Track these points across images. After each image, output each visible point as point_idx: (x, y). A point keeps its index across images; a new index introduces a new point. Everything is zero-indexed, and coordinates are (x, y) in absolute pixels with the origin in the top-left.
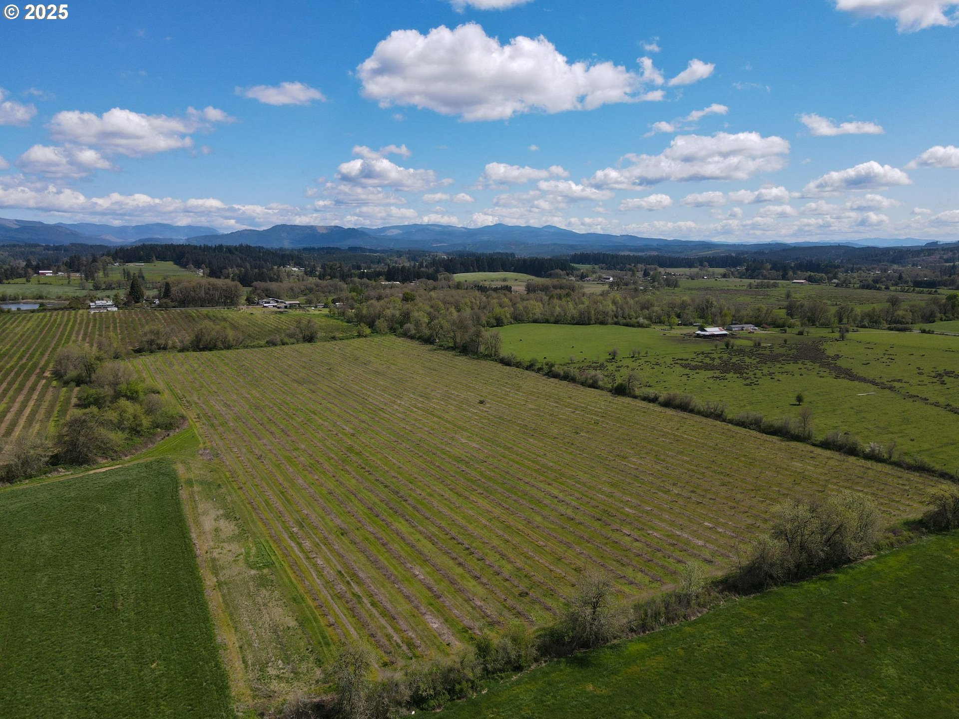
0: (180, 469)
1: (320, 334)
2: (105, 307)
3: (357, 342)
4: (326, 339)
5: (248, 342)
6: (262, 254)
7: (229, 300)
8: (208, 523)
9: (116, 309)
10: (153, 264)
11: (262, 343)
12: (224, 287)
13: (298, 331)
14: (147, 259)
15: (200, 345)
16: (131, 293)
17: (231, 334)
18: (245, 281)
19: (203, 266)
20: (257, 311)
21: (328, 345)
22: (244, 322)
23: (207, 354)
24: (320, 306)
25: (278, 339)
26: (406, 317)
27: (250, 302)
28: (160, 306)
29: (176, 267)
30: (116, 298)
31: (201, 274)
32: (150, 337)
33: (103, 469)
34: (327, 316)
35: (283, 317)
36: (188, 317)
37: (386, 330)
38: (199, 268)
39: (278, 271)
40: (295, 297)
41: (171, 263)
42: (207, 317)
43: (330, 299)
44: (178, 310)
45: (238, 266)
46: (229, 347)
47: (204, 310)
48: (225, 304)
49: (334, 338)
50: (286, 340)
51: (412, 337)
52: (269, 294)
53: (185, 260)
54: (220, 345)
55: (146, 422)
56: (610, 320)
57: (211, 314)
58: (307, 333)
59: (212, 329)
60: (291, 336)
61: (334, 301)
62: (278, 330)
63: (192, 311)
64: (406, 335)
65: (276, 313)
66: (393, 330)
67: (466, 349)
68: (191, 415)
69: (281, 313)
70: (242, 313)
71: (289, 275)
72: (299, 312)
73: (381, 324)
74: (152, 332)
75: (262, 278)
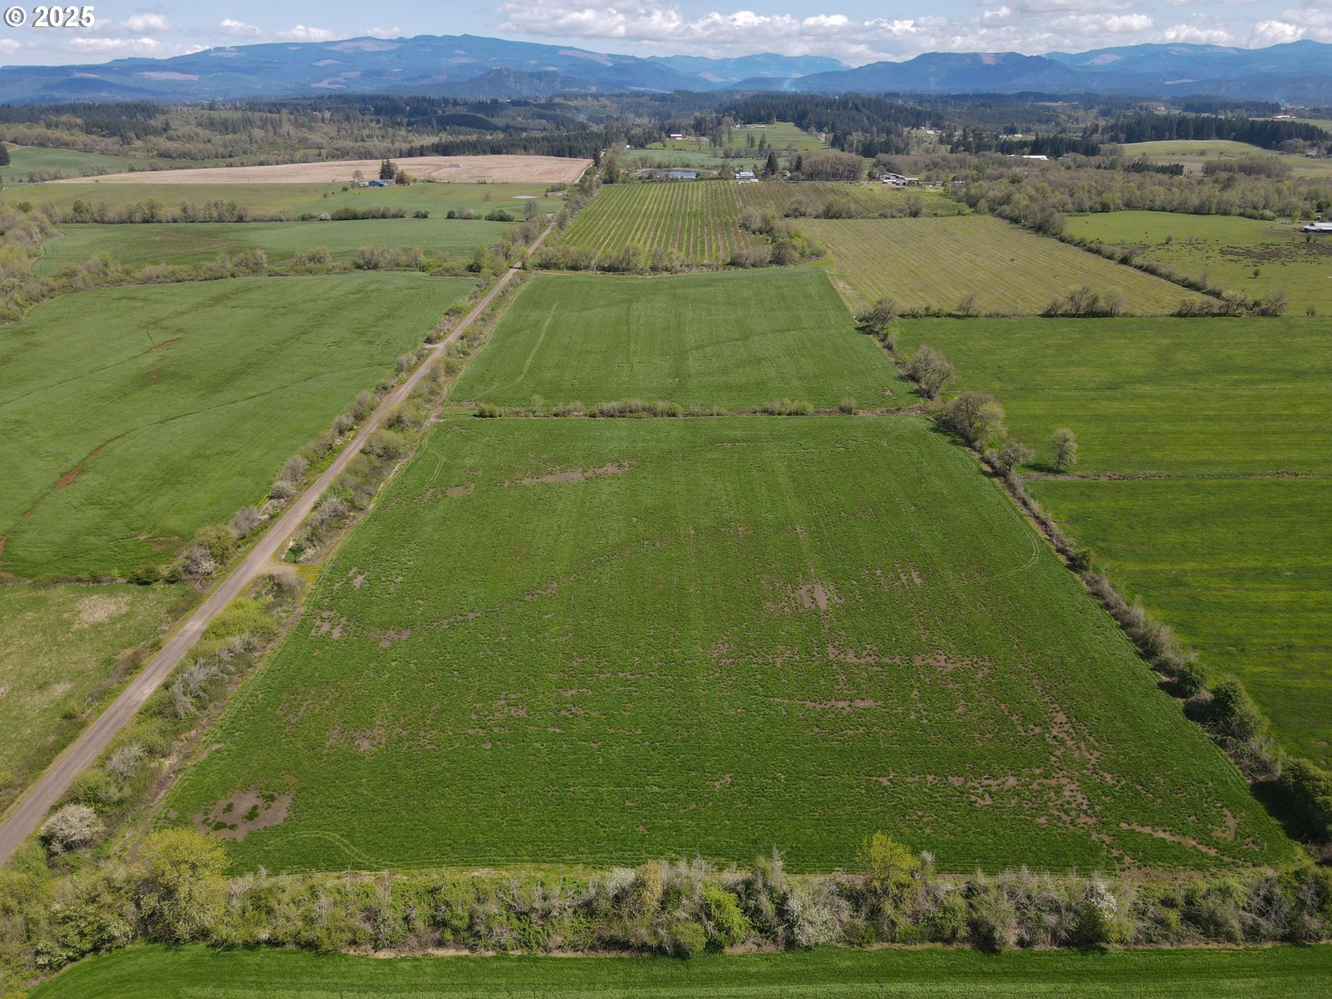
0: (827, 271)
1: (924, 211)
2: (748, 178)
3: (956, 220)
4: (929, 215)
5: (865, 215)
6: (893, 111)
7: (852, 174)
8: (841, 285)
9: (757, 180)
10: (773, 126)
11: (876, 215)
12: (849, 162)
13: (906, 207)
14: (766, 120)
15: (830, 214)
16: (768, 166)
17: (853, 207)
18: (868, 151)
19: (826, 129)
20: (876, 186)
21: (928, 220)
22: (864, 197)
23: (835, 221)
24: (939, 183)
25: (888, 212)
26: (1007, 199)
27: (871, 177)
28: (791, 178)
29: (797, 130)
30: (755, 168)
31: (823, 140)
32: (795, 206)
33: (790, 268)
34: (941, 195)
35: (899, 194)
36: (816, 190)
37: (986, 210)
38: (821, 131)
39: (908, 138)
40: (915, 173)
41: (792, 124)
42: (832, 191)
43: (952, 176)
44: (807, 183)
45: (865, 131)
46: (850, 217)
47: (829, 184)
48: (848, 178)
49: (936, 215)
50: (895, 214)
51: (1005, 218)
52: (890, 168)
53: (807, 121)
54: (844, 214)
55: (808, 251)
56: (1234, 211)
57: (835, 188)
58: (914, 209)
59: (840, 202)
60: (900, 211)
61: (954, 179)
62: (891, 206)
63: (818, 184)
64: (1001, 216)
65: (894, 189)
66: (992, 210)
67: (1041, 229)
68: (829, 252)
69: (898, 189)
70: (864, 189)
71: (920, 141)
72: (915, 189)
73: (983, 204)
74: (797, 202)
75: (887, 148)
